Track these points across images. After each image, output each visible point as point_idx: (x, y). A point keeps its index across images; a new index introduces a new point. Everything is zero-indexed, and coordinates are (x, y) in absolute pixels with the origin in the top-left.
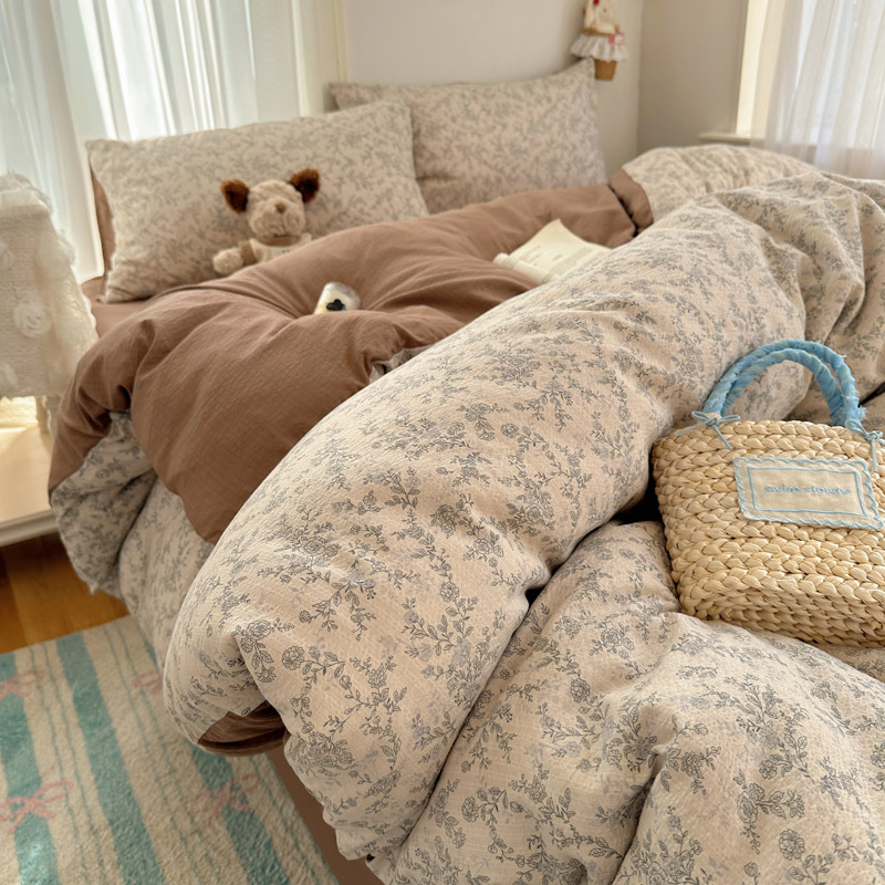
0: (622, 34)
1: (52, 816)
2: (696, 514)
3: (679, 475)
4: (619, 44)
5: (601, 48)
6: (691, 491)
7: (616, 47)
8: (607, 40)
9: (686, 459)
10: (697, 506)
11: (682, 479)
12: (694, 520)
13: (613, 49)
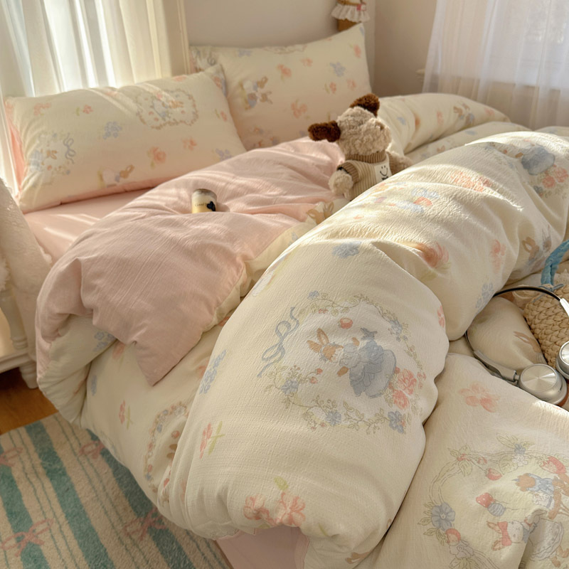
0: (364, 4)
1: (42, 543)
2: (555, 343)
3: (541, 323)
4: (363, 11)
5: (352, 13)
6: (549, 331)
7: (362, 12)
8: (356, 8)
9: (542, 314)
10: (554, 338)
11: (542, 325)
12: (555, 346)
13: (360, 14)
